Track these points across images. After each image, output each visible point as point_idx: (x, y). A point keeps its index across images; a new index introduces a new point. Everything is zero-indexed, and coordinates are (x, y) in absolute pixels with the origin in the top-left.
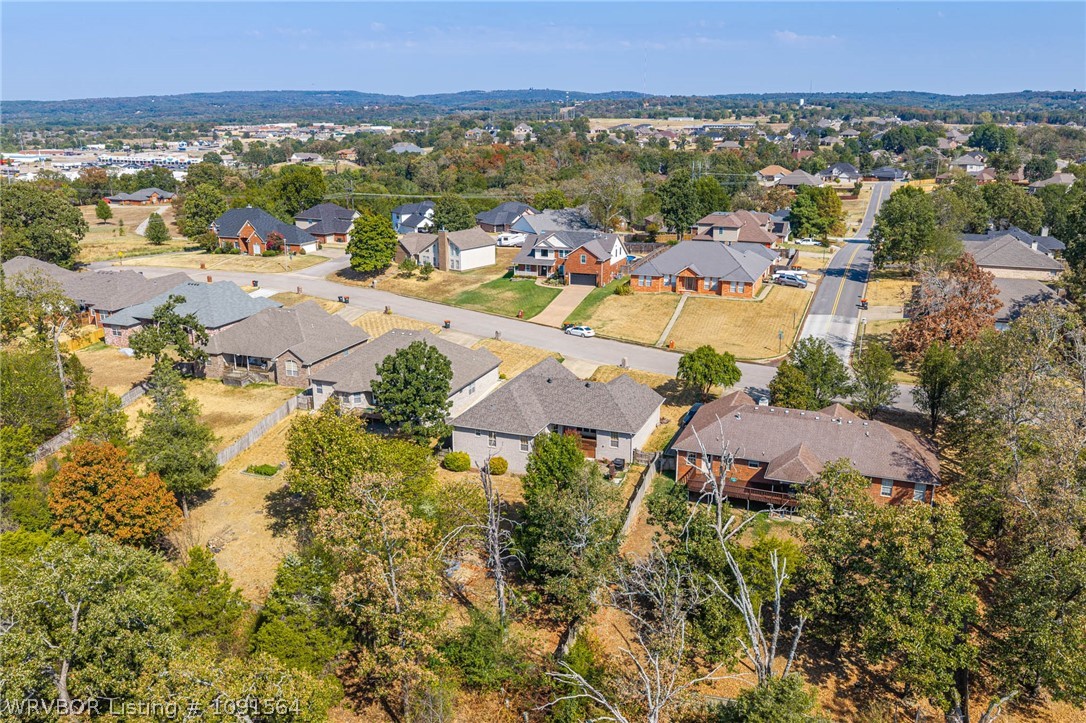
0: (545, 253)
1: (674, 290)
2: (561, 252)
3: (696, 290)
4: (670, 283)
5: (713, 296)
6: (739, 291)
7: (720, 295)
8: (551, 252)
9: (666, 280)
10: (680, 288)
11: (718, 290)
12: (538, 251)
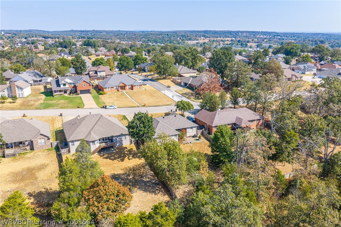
0: (64, 85)
1: (118, 91)
2: (71, 84)
3: (125, 89)
4: (116, 88)
5: (131, 90)
6: (138, 88)
7: (133, 89)
8: (67, 84)
9: (115, 88)
10: (120, 90)
11: (132, 89)
12: (62, 84)
